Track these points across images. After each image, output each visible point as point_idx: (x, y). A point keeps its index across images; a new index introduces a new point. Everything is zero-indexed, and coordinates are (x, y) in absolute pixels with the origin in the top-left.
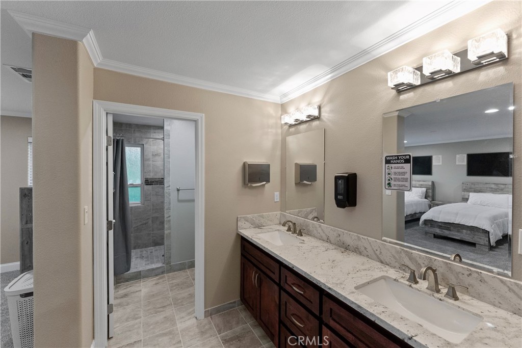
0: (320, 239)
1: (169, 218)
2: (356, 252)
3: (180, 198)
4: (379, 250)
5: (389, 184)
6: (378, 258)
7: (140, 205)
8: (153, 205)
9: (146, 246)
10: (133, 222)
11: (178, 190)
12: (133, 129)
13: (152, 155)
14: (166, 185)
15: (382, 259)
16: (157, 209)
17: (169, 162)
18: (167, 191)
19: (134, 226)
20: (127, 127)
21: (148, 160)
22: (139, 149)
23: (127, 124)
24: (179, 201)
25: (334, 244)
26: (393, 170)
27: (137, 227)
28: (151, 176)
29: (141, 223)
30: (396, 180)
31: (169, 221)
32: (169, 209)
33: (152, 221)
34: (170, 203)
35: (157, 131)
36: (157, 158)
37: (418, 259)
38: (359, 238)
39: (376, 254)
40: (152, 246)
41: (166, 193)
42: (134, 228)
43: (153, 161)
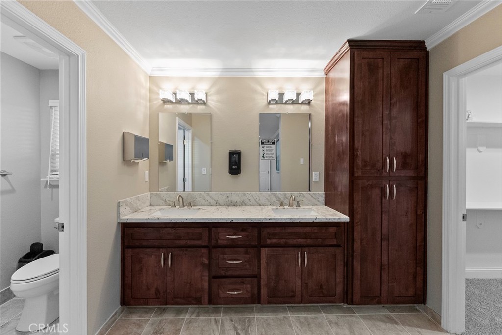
0: (208, 205)
2: (242, 204)
4: (258, 198)
5: (263, 157)
6: (258, 203)
15: (260, 203)
25: (224, 205)
26: (266, 148)
30: (267, 154)
37: (279, 196)
38: (244, 194)
39: (256, 201)
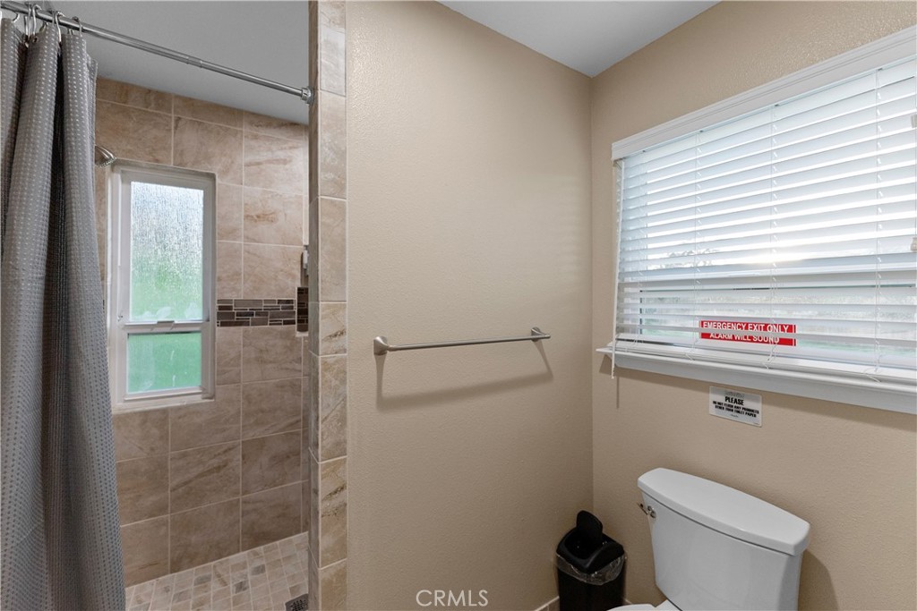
1: (336, 501)
3: (388, 391)
7: (198, 399)
8: (248, 399)
9: (220, 551)
10: (170, 465)
11: (381, 351)
12: (173, 116)
13: (247, 217)
14: (325, 327)
16: (262, 411)
17: (342, 208)
18: (331, 358)
19: (172, 484)
20: (148, 105)
21: (232, 233)
22: (196, 196)
23: (150, 91)
24: (386, 404)
27: (186, 483)
28: (239, 292)
29: (201, 469)
31: (340, 511)
32: (339, 448)
33: (243, 457)
34: (342, 420)
35: (263, 132)
36: (263, 228)
40: (243, 550)
41: (327, 367)
42: (173, 490)
43: (247, 238)
